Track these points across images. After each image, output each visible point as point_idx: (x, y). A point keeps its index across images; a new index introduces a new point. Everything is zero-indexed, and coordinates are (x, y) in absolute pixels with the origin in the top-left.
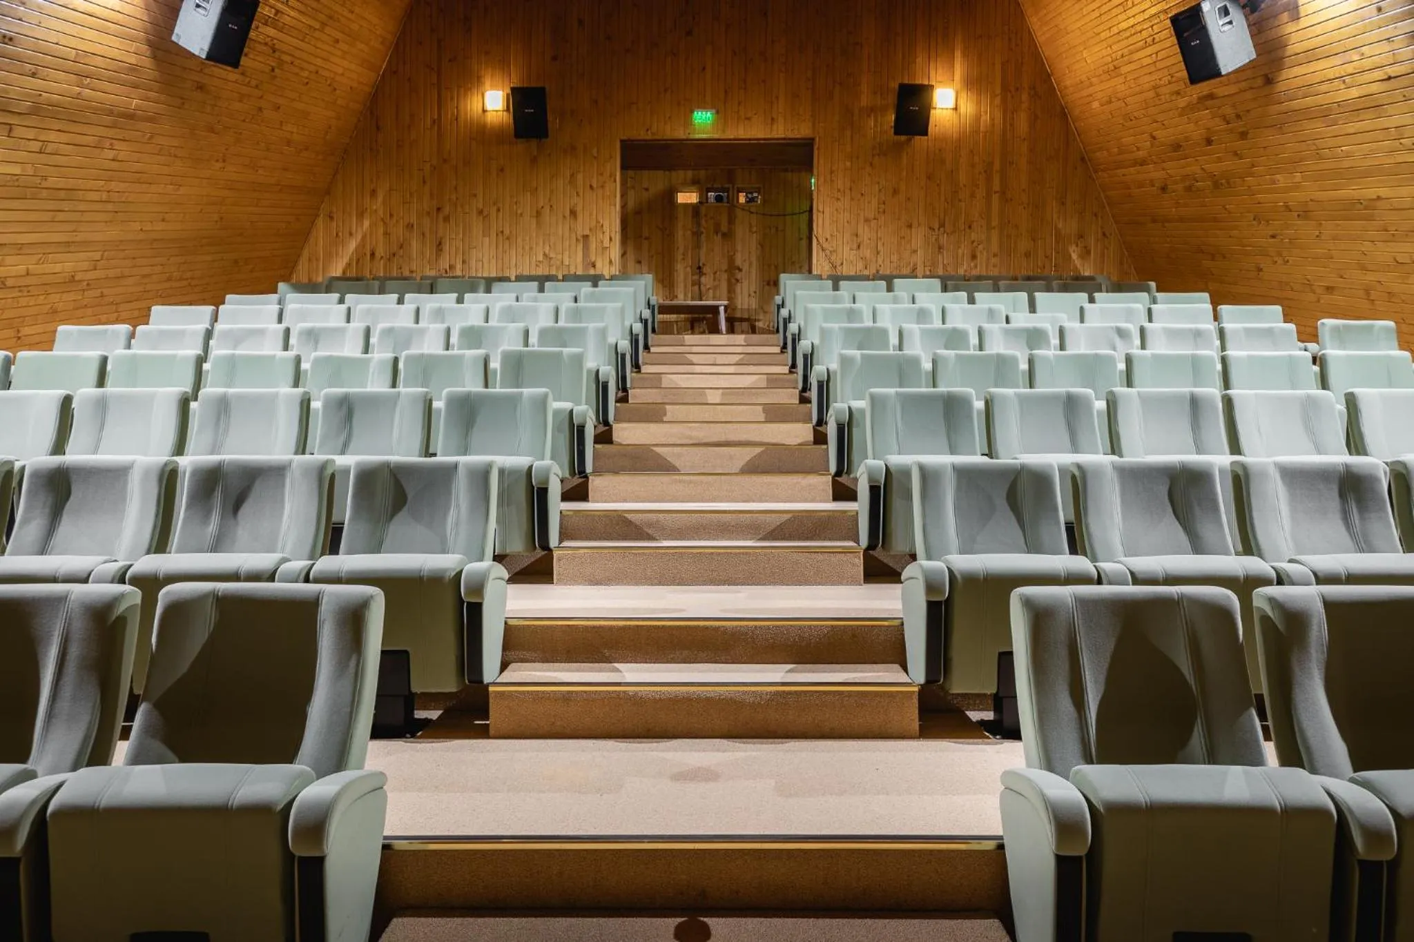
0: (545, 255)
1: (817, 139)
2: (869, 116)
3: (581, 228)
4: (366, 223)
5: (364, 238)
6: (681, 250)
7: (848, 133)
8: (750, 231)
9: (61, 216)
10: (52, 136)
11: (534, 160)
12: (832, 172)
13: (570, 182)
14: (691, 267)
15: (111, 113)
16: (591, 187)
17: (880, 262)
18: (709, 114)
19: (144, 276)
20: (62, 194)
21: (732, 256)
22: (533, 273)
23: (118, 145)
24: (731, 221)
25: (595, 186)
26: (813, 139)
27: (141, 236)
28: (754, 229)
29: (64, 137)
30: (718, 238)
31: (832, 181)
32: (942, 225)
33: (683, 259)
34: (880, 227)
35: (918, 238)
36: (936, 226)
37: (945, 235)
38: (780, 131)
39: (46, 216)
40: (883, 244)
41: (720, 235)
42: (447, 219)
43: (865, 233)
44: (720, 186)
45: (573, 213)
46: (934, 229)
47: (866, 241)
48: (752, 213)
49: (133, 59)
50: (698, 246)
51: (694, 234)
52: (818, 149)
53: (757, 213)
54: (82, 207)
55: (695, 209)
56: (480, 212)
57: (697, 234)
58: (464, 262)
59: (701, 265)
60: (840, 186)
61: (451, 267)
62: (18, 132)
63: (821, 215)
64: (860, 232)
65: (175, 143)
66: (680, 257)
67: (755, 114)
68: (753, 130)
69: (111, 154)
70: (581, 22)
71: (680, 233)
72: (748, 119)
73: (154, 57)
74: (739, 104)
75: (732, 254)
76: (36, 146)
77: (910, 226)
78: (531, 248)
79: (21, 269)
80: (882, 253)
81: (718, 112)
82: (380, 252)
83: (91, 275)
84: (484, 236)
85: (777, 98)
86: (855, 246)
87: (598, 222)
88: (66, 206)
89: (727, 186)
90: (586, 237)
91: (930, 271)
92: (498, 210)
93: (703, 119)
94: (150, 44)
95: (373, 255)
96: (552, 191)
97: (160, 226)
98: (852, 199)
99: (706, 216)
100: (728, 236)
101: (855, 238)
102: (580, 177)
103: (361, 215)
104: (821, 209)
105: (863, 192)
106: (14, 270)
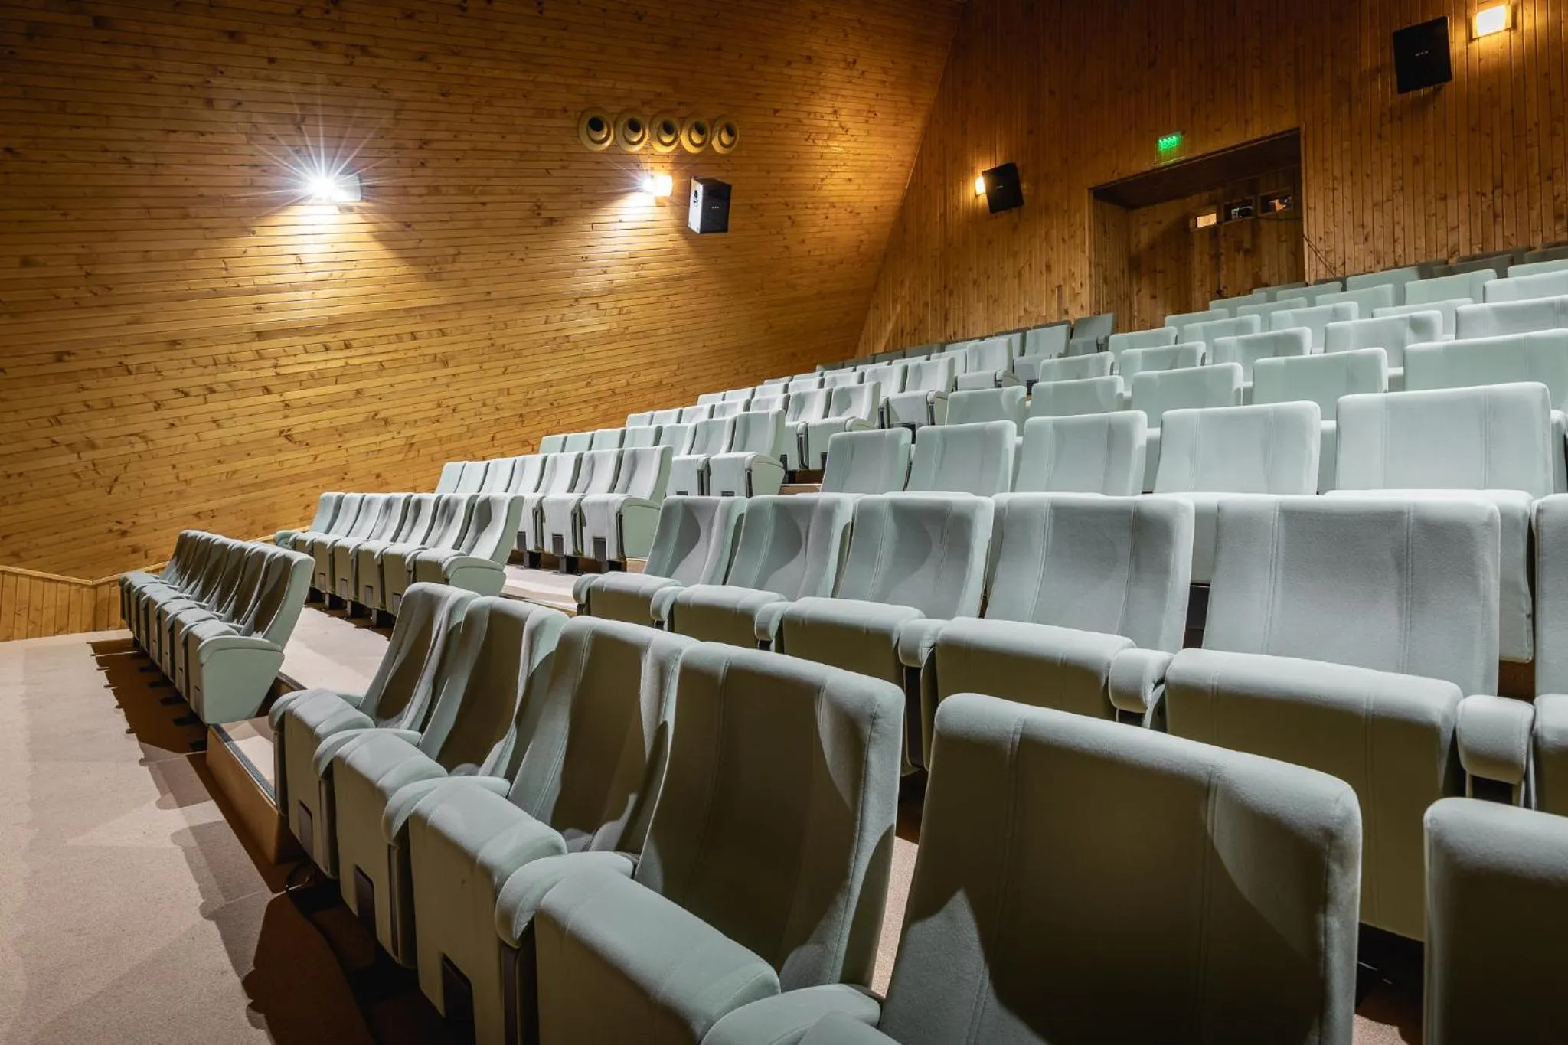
0: (1025, 310)
1: (1303, 129)
2: (1374, 80)
3: (1056, 278)
4: (899, 307)
5: (897, 322)
6: (1198, 277)
7: (1345, 108)
8: (1279, 240)
9: (642, 348)
10: (625, 303)
11: (1015, 227)
12: (1324, 160)
13: (1046, 239)
14: (1210, 292)
15: (663, 280)
16: (1063, 239)
17: (1399, 251)
18: (1174, 137)
19: (715, 375)
20: (641, 335)
21: (1257, 273)
22: (1017, 328)
23: (672, 298)
24: (1255, 233)
25: (1066, 238)
26: (1298, 129)
27: (705, 350)
28: (1284, 238)
29: (632, 302)
30: (1241, 256)
31: (1325, 170)
32: (1498, 185)
33: (1201, 285)
34: (1397, 209)
35: (1456, 210)
36: (1488, 189)
37: (1505, 197)
38: (1256, 131)
39: (633, 350)
40: (1403, 229)
41: (1242, 254)
42: (951, 293)
43: (1374, 220)
44: (1240, 200)
45: (1048, 267)
46: (1484, 195)
47: (1378, 229)
48: (1282, 220)
49: (670, 245)
50: (1218, 269)
51: (1212, 257)
52: (1305, 138)
53: (1286, 219)
54: (656, 340)
55: (1212, 231)
56: (975, 282)
57: (1216, 257)
58: (964, 327)
59: (1221, 289)
60: (1337, 173)
61: (955, 333)
62: (603, 306)
63: (1312, 212)
64: (1368, 221)
65: (717, 286)
66: (1197, 284)
67: (1226, 122)
68: (1227, 139)
69: (669, 304)
70: (1052, 93)
71: (1197, 258)
72: (1219, 130)
73: (686, 239)
74: (1207, 117)
75: (1257, 270)
76: (616, 311)
77: (1444, 198)
78: (1014, 306)
79: (624, 382)
80: (1401, 241)
81: (1183, 133)
82: (908, 329)
83: (673, 380)
84: (978, 301)
85: (1251, 97)
86: (1362, 239)
87: (1070, 270)
88: (644, 341)
89: (1248, 198)
90: (1059, 287)
91: (1482, 249)
92: (988, 278)
93: (1168, 143)
94: (679, 232)
95: (902, 332)
96: (1030, 252)
97: (720, 341)
98: (1354, 184)
99: (1225, 235)
100: (1252, 252)
101: (1361, 229)
102: (1054, 232)
103: (895, 301)
104: (1312, 206)
105: (1369, 172)
106: (619, 384)
